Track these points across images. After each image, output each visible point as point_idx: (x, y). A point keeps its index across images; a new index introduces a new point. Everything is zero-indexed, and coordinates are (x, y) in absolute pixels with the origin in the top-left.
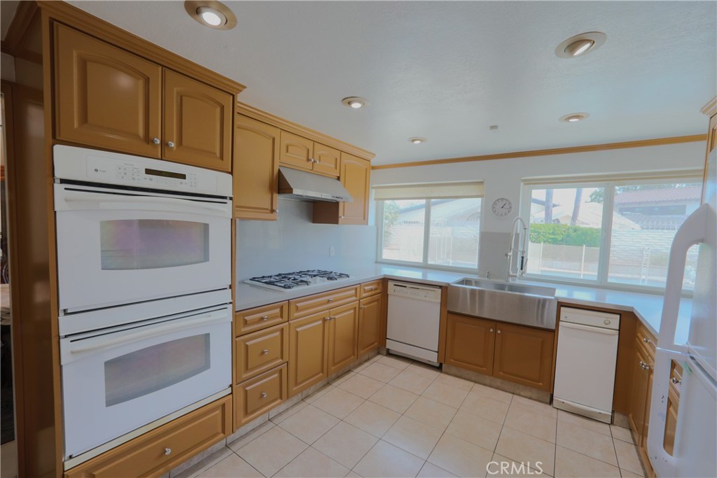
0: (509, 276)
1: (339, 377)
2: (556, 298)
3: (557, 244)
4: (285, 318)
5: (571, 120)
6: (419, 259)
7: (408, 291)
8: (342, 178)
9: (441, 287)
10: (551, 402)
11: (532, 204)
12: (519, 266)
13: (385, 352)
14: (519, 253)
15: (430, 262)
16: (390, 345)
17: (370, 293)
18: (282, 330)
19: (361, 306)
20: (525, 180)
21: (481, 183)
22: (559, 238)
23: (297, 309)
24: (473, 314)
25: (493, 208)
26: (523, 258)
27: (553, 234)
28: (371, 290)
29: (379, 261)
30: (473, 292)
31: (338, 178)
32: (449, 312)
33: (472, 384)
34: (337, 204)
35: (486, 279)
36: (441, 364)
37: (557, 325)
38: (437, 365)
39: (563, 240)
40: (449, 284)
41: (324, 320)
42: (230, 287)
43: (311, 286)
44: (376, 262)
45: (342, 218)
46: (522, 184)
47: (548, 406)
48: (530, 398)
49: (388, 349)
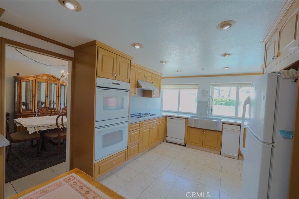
0: (207, 115)
1: (152, 148)
2: (222, 121)
3: (223, 105)
4: (140, 127)
5: (226, 68)
6: (177, 110)
7: (174, 120)
8: (153, 83)
9: (185, 118)
10: (221, 154)
11: (214, 90)
12: (210, 112)
13: (166, 141)
14: (210, 108)
15: (180, 111)
16: (168, 138)
17: (162, 121)
18: (139, 130)
19: (160, 125)
20: (212, 84)
21: (198, 85)
22: (224, 103)
23: (143, 125)
24: (195, 127)
25: (202, 93)
26: (211, 109)
27: (221, 101)
28: (162, 120)
29: (162, 110)
30: (195, 120)
31: (152, 83)
32: (188, 127)
33: (196, 150)
34: (152, 91)
35: (200, 116)
36: (185, 144)
37: (222, 130)
38: (184, 145)
39: (225, 104)
40: (188, 117)
41: (150, 129)
42: (128, 116)
43: (146, 117)
44: (161, 111)
45: (153, 96)
46: (211, 85)
47: (220, 155)
48: (214, 153)
49: (167, 140)
